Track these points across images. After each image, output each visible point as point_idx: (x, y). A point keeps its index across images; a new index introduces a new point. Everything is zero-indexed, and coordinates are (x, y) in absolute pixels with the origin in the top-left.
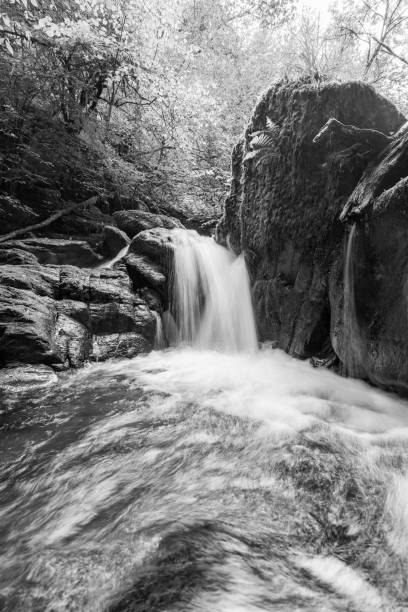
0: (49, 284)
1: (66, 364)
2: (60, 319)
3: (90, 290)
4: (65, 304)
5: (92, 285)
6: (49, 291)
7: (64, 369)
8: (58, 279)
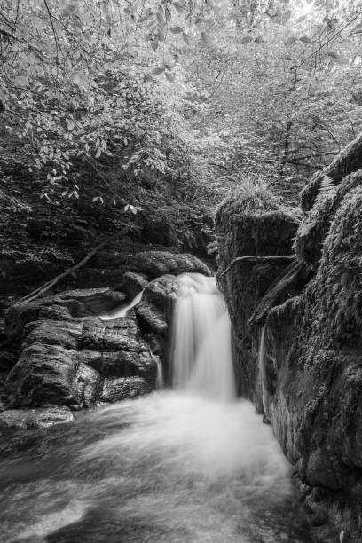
0: (74, 339)
1: (81, 405)
2: (80, 368)
3: (104, 341)
4: (85, 354)
5: (106, 337)
6: (74, 344)
7: (79, 409)
8: (80, 333)
